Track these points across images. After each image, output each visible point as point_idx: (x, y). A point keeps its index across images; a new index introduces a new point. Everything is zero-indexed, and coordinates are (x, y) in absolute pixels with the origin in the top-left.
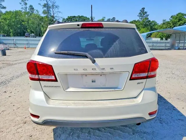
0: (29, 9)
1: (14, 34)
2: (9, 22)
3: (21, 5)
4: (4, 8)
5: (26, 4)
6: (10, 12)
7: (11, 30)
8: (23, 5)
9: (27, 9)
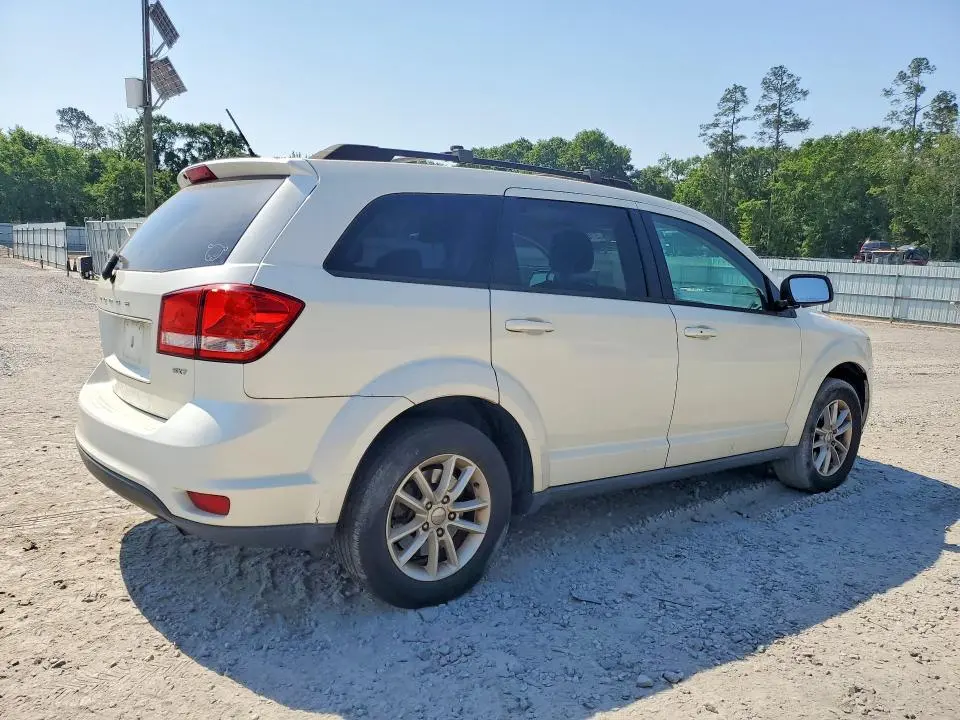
0: (926, 115)
1: (818, 244)
2: (803, 192)
3: (893, 98)
4: (801, 125)
5: (919, 90)
6: (827, 139)
7: (805, 227)
8: (903, 97)
9: (920, 116)
